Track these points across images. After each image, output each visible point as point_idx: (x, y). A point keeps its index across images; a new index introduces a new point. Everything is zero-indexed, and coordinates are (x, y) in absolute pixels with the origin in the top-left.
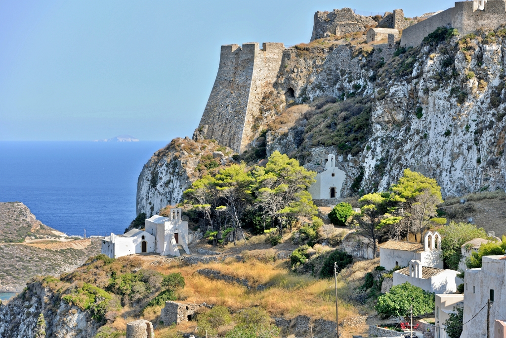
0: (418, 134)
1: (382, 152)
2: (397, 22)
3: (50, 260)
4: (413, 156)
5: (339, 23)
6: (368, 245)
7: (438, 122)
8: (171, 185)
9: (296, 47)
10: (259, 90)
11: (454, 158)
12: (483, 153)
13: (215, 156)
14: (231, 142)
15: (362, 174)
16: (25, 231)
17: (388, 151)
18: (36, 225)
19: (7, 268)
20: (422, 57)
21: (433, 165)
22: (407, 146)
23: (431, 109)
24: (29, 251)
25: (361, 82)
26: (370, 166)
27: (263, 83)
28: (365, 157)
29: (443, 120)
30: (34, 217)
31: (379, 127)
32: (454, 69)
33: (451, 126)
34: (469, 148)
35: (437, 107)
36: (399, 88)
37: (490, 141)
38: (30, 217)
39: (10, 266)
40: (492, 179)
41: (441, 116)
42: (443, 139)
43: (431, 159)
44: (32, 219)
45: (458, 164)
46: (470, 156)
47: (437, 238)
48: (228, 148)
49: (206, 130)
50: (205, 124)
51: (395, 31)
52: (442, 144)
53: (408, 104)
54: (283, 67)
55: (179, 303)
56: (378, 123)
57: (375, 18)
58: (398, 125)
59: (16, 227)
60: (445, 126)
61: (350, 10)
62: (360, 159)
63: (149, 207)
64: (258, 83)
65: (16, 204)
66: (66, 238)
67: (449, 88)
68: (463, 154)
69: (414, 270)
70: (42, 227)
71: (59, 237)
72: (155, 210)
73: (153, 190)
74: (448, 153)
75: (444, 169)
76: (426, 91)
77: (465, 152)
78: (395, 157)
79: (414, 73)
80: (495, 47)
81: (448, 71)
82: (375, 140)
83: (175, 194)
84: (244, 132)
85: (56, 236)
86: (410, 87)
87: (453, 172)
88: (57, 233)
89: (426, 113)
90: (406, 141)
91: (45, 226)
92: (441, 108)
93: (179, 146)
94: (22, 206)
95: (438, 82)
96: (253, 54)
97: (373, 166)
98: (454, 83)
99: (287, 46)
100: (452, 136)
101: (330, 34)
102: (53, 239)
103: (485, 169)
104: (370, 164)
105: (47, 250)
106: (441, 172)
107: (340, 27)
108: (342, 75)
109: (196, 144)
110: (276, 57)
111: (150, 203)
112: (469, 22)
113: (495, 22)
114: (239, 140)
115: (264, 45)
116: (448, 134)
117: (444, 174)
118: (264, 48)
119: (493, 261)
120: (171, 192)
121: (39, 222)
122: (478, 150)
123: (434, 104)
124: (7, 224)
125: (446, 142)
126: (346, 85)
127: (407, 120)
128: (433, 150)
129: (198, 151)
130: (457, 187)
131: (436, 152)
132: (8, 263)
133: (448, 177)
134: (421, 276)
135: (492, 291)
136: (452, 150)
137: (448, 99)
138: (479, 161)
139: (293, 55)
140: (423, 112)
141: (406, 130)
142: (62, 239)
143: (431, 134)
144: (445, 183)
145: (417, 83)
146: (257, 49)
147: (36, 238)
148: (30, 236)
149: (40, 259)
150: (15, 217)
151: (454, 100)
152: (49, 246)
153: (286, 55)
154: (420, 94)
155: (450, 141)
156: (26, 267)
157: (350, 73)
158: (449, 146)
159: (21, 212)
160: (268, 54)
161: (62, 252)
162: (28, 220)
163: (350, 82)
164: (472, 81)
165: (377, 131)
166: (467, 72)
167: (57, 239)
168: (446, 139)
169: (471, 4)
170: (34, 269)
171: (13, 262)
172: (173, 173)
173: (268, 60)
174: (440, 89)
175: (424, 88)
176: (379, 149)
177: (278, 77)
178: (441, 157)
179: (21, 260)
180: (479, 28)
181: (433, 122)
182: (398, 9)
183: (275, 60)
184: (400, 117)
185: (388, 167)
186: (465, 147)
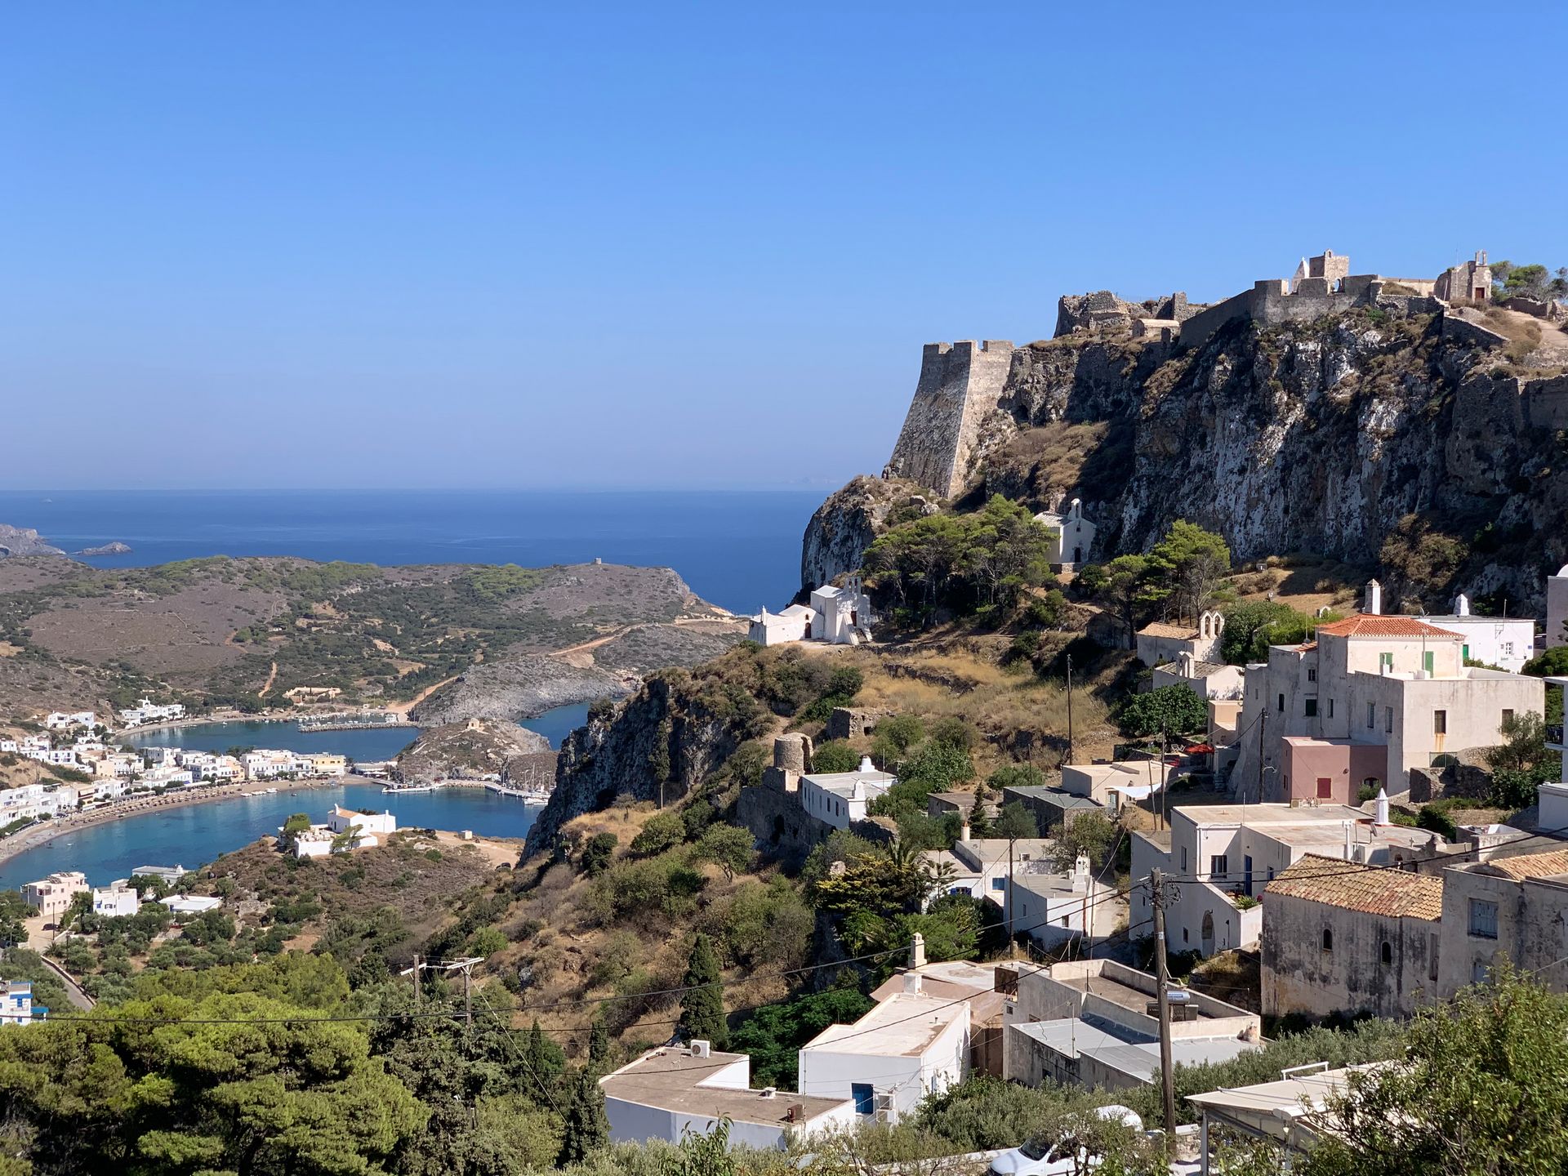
0: (1200, 472)
1: (1148, 497)
2: (1177, 311)
3: (708, 648)
4: (1192, 503)
5: (1094, 312)
6: (1123, 631)
7: (1229, 454)
8: (849, 544)
9: (1031, 346)
10: (977, 408)
11: (1251, 506)
12: (1292, 499)
13: (913, 502)
14: (938, 481)
15: (1120, 528)
16: (674, 609)
17: (1157, 496)
18: (691, 600)
19: (650, 658)
20: (1207, 360)
21: (1221, 517)
22: (1185, 490)
23: (1218, 435)
24: (679, 635)
25: (1123, 397)
26: (1131, 516)
27: (983, 397)
28: (1124, 504)
29: (1236, 452)
30: (687, 588)
31: (1144, 461)
32: (1253, 379)
33: (1247, 459)
34: (1272, 492)
35: (1227, 432)
36: (1174, 405)
37: (1303, 481)
38: (683, 589)
39: (654, 655)
40: (1305, 536)
41: (1234, 446)
42: (1236, 478)
43: (1218, 507)
44: (684, 591)
45: (1257, 515)
46: (1273, 504)
47: (1218, 620)
48: (932, 491)
49: (900, 465)
50: (900, 456)
51: (1174, 324)
52: (1233, 486)
53: (1186, 429)
54: (1012, 376)
55: (852, 711)
56: (1144, 455)
57: (1148, 306)
58: (1171, 459)
59: (663, 602)
60: (1238, 461)
61: (1110, 295)
62: (1118, 507)
63: (819, 573)
64: (976, 397)
65: (662, 570)
66: (732, 618)
67: (1246, 405)
68: (1264, 501)
69: (1183, 667)
70: (698, 603)
71: (722, 616)
72: (828, 578)
73: (824, 550)
74: (1243, 499)
75: (1236, 522)
76: (1212, 409)
77: (1267, 497)
78: (1166, 505)
79: (1196, 384)
80: (1311, 346)
81: (1244, 380)
82: (1138, 480)
83: (855, 557)
84: (955, 468)
85: (717, 615)
86: (1189, 403)
87: (1249, 527)
88: (719, 611)
89: (1212, 441)
90: (1183, 482)
91: (702, 601)
92: (1233, 434)
93: (862, 487)
94: (671, 572)
95: (1229, 396)
96: (969, 355)
97: (1135, 516)
98: (1252, 398)
99: (1016, 347)
100: (1248, 474)
101: (1080, 328)
102: (713, 619)
103: (1294, 522)
104: (1130, 514)
105: (704, 634)
106: (1232, 527)
107: (1096, 319)
108: (1097, 386)
109: (886, 485)
110: (1002, 360)
111: (821, 569)
112: (1275, 309)
113: (1312, 309)
114: (947, 480)
115: (985, 343)
116: (1242, 471)
117: (1236, 529)
118: (985, 347)
119: (1284, 653)
120: (850, 554)
121: (695, 596)
122: (1286, 494)
123: (1224, 429)
124: (651, 597)
125: (1240, 483)
126: (1102, 400)
127: (1185, 452)
128: (1222, 494)
129: (890, 494)
130: (1255, 548)
131: (1226, 498)
132: (652, 651)
133: (1241, 534)
134: (1192, 676)
135: (1281, 697)
136: (1248, 495)
137: (1244, 421)
138: (1286, 511)
139: (1027, 359)
140: (1209, 439)
141: (1183, 465)
142: (725, 620)
143: (1219, 471)
144: (1238, 542)
145: (1200, 397)
146: (976, 350)
147: (690, 617)
148: (683, 614)
149: (696, 647)
150: (661, 589)
151: (1252, 423)
152: (707, 629)
153: (1017, 358)
154: (1204, 413)
155: (1246, 482)
156: (677, 657)
157: (1108, 383)
158: (1244, 489)
159: (670, 580)
160: (990, 357)
161: (725, 636)
162: (680, 592)
163: (1106, 396)
164: (1278, 395)
165: (1142, 467)
166: (1271, 382)
167: (719, 620)
168: (1240, 479)
169: (1278, 284)
170: (687, 660)
171: (658, 650)
172: (852, 527)
173: (990, 365)
174: (1233, 407)
175: (1209, 404)
176: (1143, 493)
177: (1005, 389)
178: (1232, 504)
179: (669, 647)
180: (1289, 319)
181: (1221, 453)
182: (1179, 293)
183: (1000, 365)
184: (1174, 447)
185: (1157, 519)
186: (1266, 489)
